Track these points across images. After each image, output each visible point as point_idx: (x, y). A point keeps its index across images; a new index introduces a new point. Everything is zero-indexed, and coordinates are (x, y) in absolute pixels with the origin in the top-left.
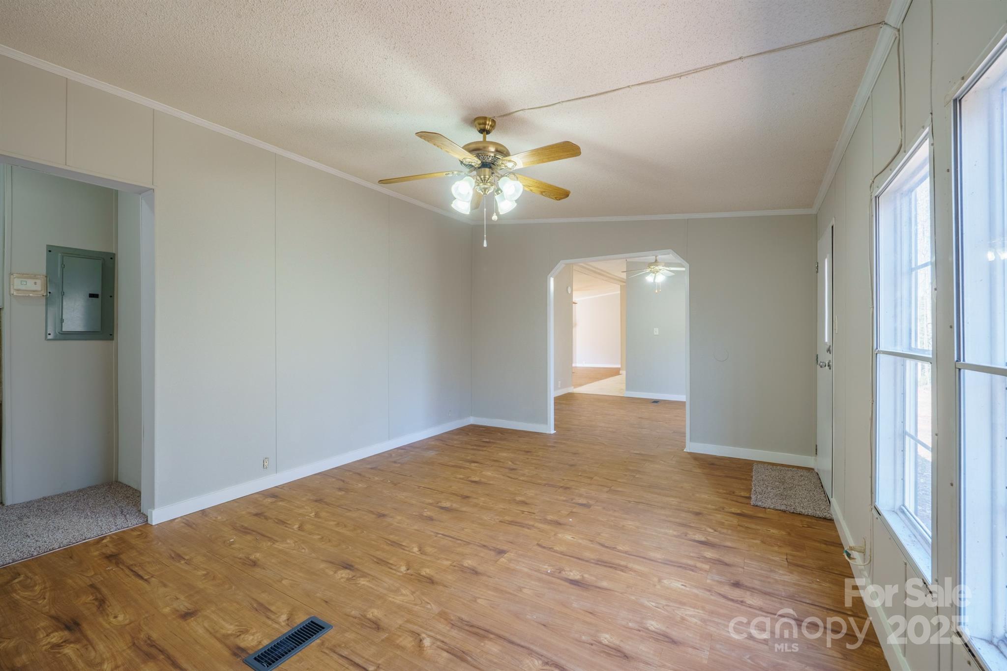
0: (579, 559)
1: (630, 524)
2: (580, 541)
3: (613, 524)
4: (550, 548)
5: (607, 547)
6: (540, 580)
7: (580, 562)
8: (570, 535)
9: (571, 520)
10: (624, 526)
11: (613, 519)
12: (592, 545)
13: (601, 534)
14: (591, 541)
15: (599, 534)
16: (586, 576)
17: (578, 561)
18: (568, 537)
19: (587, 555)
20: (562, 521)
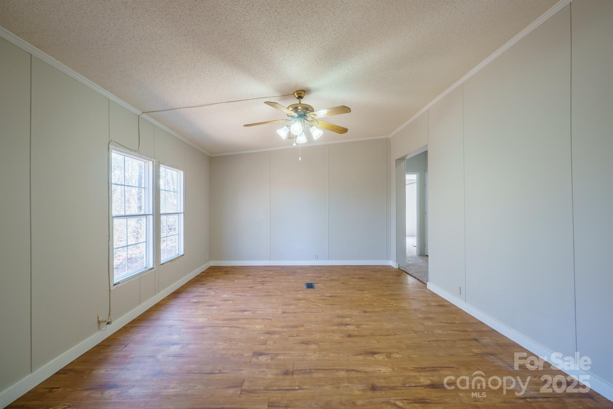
0: (247, 319)
1: (221, 345)
2: (250, 326)
3: (233, 342)
4: (263, 319)
5: (234, 327)
6: (259, 309)
7: (246, 318)
8: (257, 328)
9: (262, 338)
10: (225, 343)
11: (234, 347)
12: (243, 326)
13: (239, 333)
14: (244, 328)
15: (241, 333)
16: (242, 314)
17: (247, 318)
18: (258, 327)
19: (244, 321)
20: (267, 336)
